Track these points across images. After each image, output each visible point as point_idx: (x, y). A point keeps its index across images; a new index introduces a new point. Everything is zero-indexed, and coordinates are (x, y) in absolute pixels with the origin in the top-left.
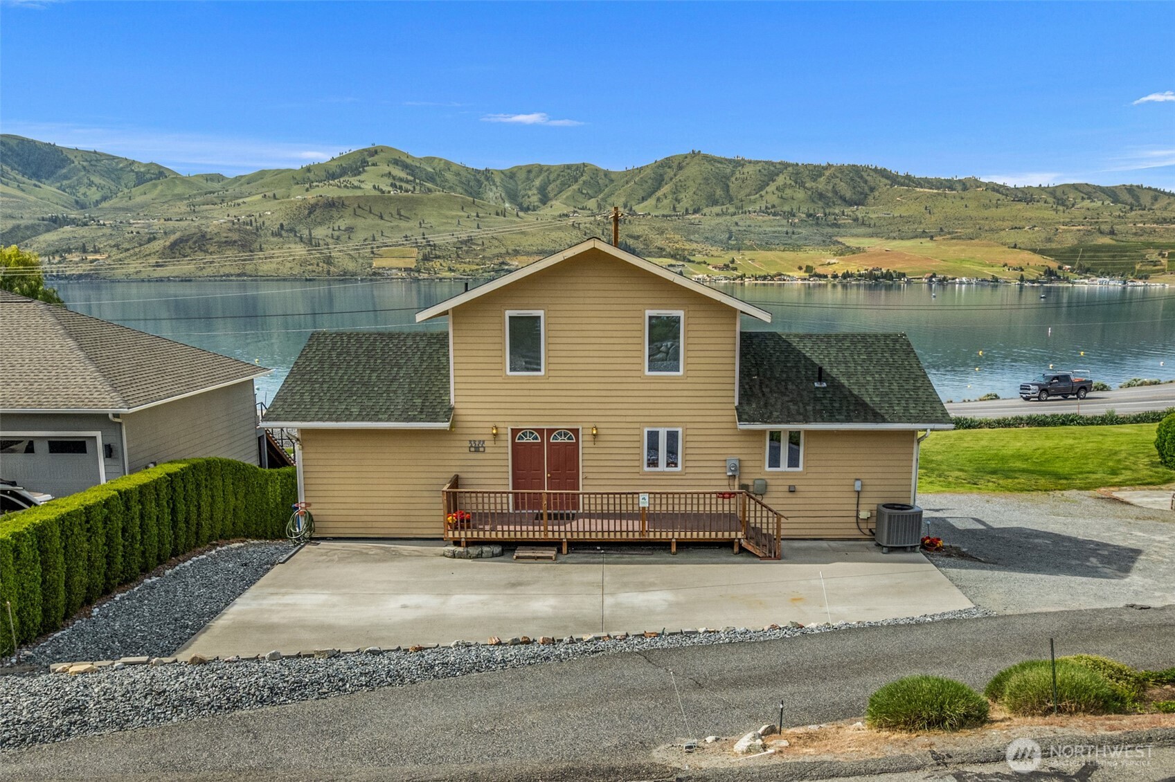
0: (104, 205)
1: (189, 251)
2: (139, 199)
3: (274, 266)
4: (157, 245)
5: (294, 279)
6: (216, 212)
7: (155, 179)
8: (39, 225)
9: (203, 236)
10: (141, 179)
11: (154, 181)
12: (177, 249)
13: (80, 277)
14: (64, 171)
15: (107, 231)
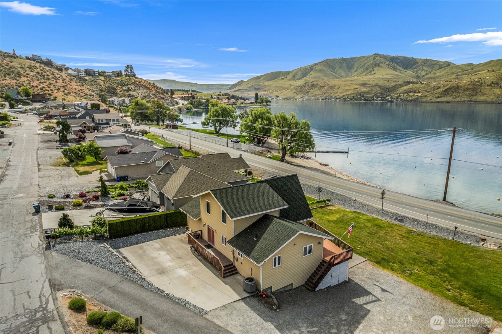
0: (426, 77)
1: (451, 92)
2: (438, 74)
3: (485, 98)
4: (440, 90)
5: (493, 103)
6: (466, 78)
7: (446, 67)
8: (403, 84)
9: (458, 87)
10: (441, 67)
11: (445, 68)
12: (446, 92)
13: (412, 100)
14: (415, 66)
15: (424, 86)
